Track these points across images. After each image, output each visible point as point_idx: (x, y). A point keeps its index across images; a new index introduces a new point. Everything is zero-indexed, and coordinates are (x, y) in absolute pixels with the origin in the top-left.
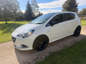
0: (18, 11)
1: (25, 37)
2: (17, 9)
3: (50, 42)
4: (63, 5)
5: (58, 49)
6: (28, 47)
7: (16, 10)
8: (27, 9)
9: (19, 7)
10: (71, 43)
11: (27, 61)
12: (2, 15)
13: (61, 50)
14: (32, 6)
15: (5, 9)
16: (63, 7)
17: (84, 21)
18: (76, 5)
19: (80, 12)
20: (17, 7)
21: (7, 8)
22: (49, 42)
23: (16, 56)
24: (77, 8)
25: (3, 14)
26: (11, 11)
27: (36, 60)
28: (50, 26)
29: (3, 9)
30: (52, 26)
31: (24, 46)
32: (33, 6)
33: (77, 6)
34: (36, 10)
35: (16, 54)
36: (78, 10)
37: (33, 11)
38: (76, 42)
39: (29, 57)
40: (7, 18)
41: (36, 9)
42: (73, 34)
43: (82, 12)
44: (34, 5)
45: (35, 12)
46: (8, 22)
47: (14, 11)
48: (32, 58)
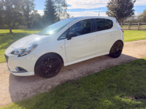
0: (32, 11)
1: (23, 55)
2: (30, 8)
3: (65, 64)
4: (109, 4)
5: (77, 76)
6: (27, 71)
7: (29, 11)
8: (47, 9)
9: (33, 4)
10: (100, 68)
11: (23, 91)
12: (3, 18)
13: (80, 77)
14: (56, 4)
15: (9, 8)
16: (108, 6)
17: (143, 32)
18: (131, 3)
19: (139, 17)
20: (29, 5)
21: (12, 6)
22: (63, 65)
23: (8, 84)
24: (133, 9)
25: (5, 17)
26: (20, 12)
27: (37, 91)
28: (66, 40)
29: (5, 8)
30: (68, 39)
31: (21, 70)
32: (58, 5)
33: (132, 6)
34: (63, 12)
35: (10, 82)
36: (133, 14)
37: (58, 12)
38: (110, 66)
39: (27, 86)
40: (11, 24)
41: (62, 9)
42: (108, 53)
43: (141, 16)
44: (59, 3)
45: (61, 15)
46: (13, 31)
47: (24, 11)
48: (32, 88)
